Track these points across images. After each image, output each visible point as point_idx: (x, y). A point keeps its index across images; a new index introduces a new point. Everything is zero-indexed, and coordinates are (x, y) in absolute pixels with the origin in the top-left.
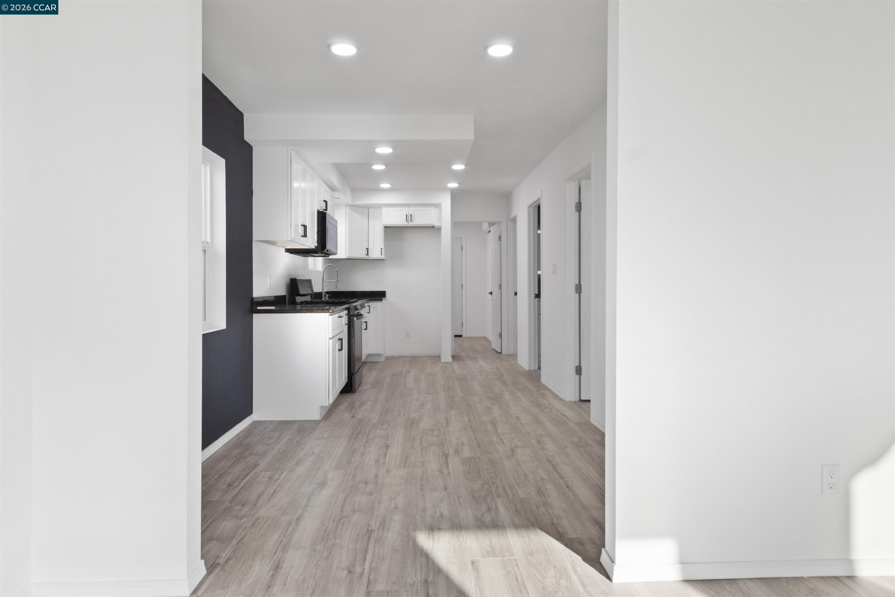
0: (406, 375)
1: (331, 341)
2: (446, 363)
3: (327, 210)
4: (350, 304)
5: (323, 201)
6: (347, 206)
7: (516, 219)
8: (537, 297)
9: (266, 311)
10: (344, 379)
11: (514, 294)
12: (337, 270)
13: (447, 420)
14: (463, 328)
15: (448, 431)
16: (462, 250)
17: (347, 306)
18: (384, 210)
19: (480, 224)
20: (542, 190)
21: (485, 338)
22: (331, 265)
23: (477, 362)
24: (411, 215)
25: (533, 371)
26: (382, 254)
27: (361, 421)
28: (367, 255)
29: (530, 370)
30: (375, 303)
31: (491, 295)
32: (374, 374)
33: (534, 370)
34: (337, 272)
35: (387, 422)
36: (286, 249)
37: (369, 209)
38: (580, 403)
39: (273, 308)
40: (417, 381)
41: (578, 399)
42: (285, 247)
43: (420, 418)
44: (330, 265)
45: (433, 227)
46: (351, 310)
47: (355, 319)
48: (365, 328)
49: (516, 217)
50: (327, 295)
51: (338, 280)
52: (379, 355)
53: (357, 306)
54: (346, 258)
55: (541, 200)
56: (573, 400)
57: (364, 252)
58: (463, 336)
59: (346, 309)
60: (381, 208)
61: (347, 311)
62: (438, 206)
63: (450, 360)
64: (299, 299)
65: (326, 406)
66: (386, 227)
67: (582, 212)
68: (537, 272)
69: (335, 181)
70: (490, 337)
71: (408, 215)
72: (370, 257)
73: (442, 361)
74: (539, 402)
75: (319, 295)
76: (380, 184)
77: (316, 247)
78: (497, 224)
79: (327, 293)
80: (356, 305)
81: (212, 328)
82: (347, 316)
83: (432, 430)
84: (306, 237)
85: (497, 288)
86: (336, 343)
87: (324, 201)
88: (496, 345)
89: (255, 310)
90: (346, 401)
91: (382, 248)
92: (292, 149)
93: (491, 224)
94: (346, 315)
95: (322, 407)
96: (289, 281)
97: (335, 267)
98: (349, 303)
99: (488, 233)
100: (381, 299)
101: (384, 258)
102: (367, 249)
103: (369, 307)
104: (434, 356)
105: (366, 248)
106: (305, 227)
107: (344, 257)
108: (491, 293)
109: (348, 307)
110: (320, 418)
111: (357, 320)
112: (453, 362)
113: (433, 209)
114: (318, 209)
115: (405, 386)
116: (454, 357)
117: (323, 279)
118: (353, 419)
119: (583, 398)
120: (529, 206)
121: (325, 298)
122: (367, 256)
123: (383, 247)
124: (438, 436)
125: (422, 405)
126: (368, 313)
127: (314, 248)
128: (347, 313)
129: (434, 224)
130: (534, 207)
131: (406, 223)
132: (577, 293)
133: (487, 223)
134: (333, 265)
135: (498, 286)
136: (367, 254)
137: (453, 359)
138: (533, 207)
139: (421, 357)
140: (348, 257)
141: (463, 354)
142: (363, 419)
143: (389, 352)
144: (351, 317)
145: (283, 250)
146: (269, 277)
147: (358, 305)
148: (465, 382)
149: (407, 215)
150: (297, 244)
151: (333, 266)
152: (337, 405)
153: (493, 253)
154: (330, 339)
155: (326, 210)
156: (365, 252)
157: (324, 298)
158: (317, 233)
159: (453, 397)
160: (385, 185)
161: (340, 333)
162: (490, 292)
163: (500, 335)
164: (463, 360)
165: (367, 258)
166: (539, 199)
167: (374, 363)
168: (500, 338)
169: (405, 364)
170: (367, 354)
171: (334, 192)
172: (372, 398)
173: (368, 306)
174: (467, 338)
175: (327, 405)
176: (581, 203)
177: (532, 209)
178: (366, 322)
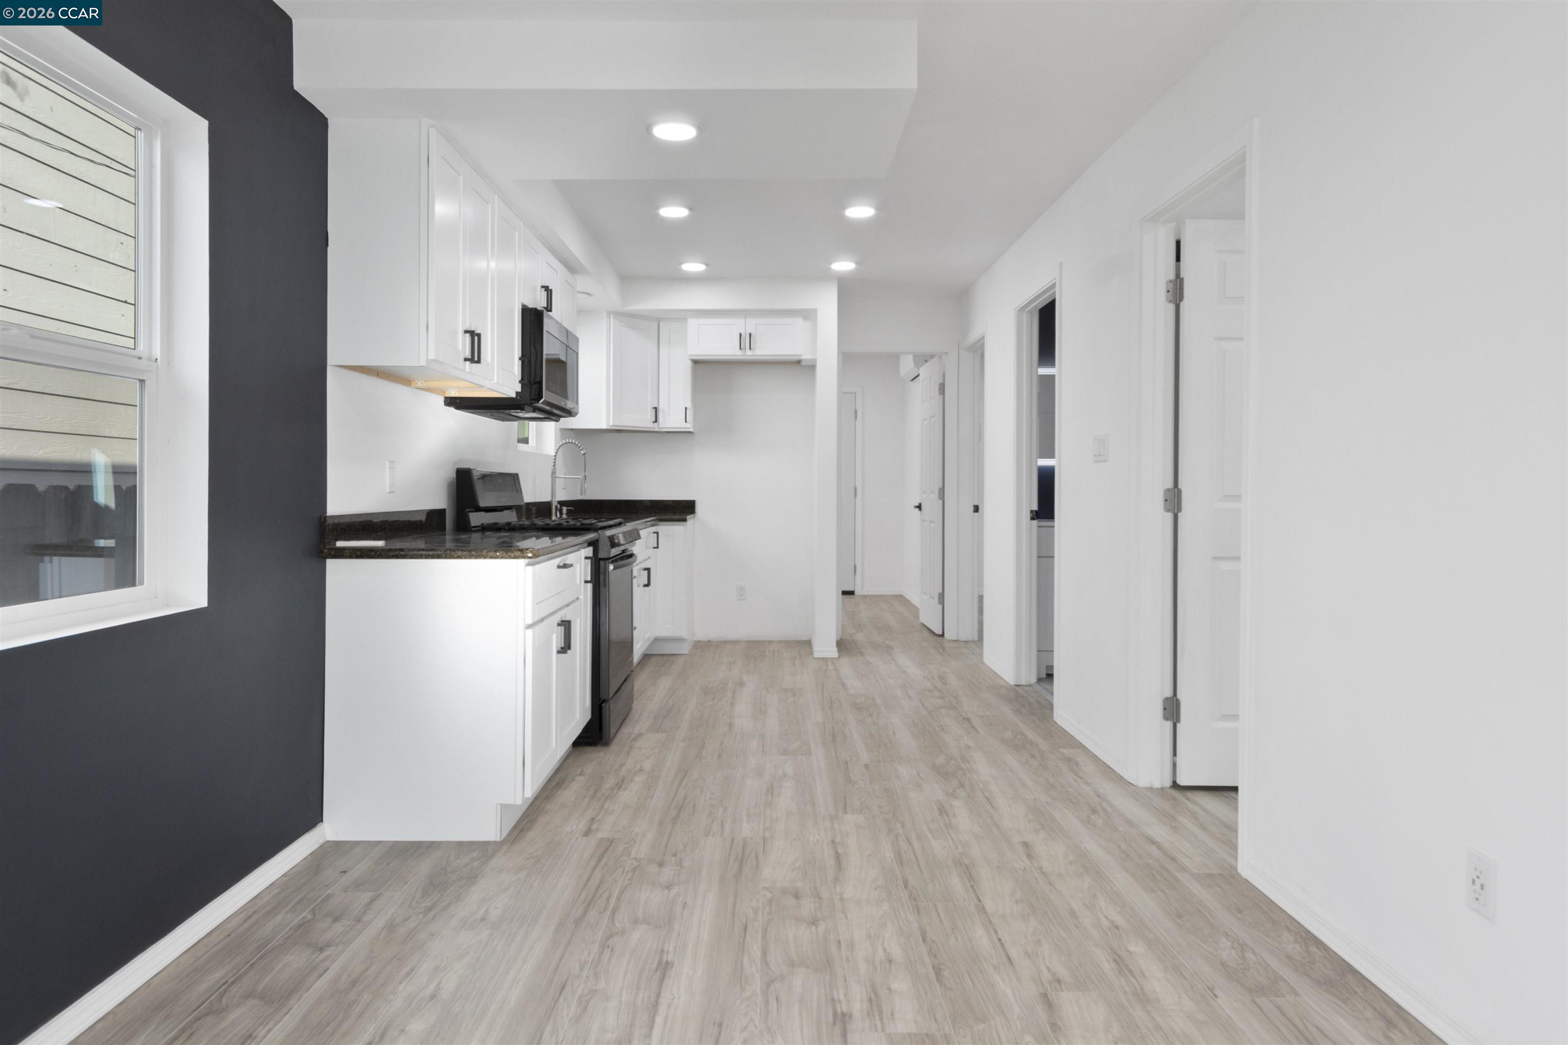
0: (734, 693)
1: (530, 632)
2: (824, 659)
3: (551, 311)
4: (599, 531)
5: (539, 287)
6: (612, 316)
7: (984, 343)
8: (1035, 517)
9: (359, 553)
10: (578, 716)
11: (972, 509)
12: (584, 454)
13: (837, 853)
14: (856, 576)
15: (842, 899)
16: (856, 418)
17: (591, 536)
18: (693, 323)
19: (894, 358)
20: (1061, 264)
21: (901, 598)
22: (570, 441)
23: (892, 659)
24: (750, 334)
25: (1026, 688)
26: (687, 420)
27: (608, 845)
28: (654, 422)
29: (1018, 684)
30: (672, 527)
31: (919, 511)
32: (664, 684)
33: (1028, 684)
34: (583, 456)
35: (675, 856)
36: (446, 398)
37: (661, 323)
38: (1176, 793)
39: (380, 543)
40: (760, 711)
41: (1168, 783)
42: (445, 392)
43: (764, 839)
44: (569, 443)
45: (799, 362)
46: (601, 544)
47: (611, 567)
48: (646, 583)
49: (983, 338)
50: (565, 509)
51: (585, 476)
52: (678, 640)
53: (615, 537)
54: (609, 428)
55: (1057, 289)
56: (1157, 785)
57: (649, 417)
58: (856, 593)
59: (590, 544)
60: (685, 320)
61: (591, 549)
62: (809, 315)
63: (833, 652)
64: (476, 519)
65: (514, 805)
66: (696, 362)
67: (1184, 305)
68: (1037, 461)
69: (575, 246)
70: (915, 598)
71: (743, 336)
72: (660, 426)
73: (817, 655)
74: (1070, 789)
75: (543, 509)
76: (681, 264)
77: (517, 393)
78: (936, 359)
79: (562, 503)
80: (615, 535)
81: (168, 605)
82: (590, 560)
83: (797, 896)
84: (479, 361)
85: (935, 496)
86: (553, 634)
87: (543, 287)
88: (930, 617)
89: (329, 549)
90: (581, 774)
91: (687, 407)
92: (433, 126)
93: (922, 359)
94: (586, 558)
95: (505, 808)
96: (455, 476)
97: (580, 447)
98: (596, 530)
99: (912, 382)
100: (684, 517)
101: (691, 430)
102: (656, 409)
103: (656, 535)
104: (798, 642)
105: (654, 408)
106: (474, 336)
107: (604, 427)
108: (919, 507)
109: (594, 539)
110: (501, 838)
111: (618, 571)
112: (839, 657)
113: (799, 322)
114: (526, 303)
115: (731, 725)
116: (842, 645)
117: (554, 472)
118: (585, 839)
119: (1183, 781)
120: (1019, 310)
121: (558, 515)
122: (656, 424)
123: (689, 405)
124: (814, 922)
125: (771, 790)
126: (654, 548)
127: (514, 395)
128: (591, 555)
129: (801, 355)
130: (1031, 312)
131: (739, 353)
132: (1168, 511)
133: (911, 357)
134: (576, 441)
135: (937, 492)
136: (654, 420)
137: (839, 651)
138: (1028, 311)
139: (770, 642)
140: (613, 426)
141: (860, 637)
142: (611, 842)
143: (704, 632)
144: (602, 563)
145: (441, 400)
146: (387, 463)
147: (620, 533)
148: (871, 715)
149: (740, 335)
150: (464, 382)
151: (575, 444)
152: (558, 784)
153: (925, 423)
154: (529, 627)
155: (549, 308)
156: (650, 415)
157: (556, 516)
158: (520, 359)
159: (847, 763)
160: (693, 267)
161: (568, 605)
162: (917, 505)
163: (941, 598)
164: (862, 654)
165: (654, 428)
166: (1054, 286)
167: (666, 658)
168: (940, 603)
169: (734, 663)
170: (652, 639)
171: (575, 276)
172: (648, 766)
173: (654, 533)
174: (864, 597)
175: (519, 801)
176: (1182, 280)
177: (1025, 317)
178: (648, 570)
